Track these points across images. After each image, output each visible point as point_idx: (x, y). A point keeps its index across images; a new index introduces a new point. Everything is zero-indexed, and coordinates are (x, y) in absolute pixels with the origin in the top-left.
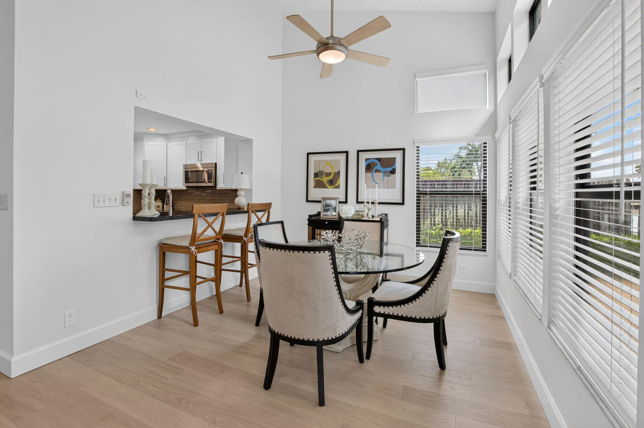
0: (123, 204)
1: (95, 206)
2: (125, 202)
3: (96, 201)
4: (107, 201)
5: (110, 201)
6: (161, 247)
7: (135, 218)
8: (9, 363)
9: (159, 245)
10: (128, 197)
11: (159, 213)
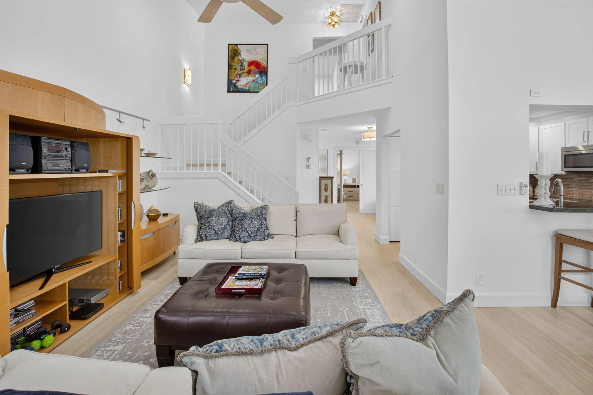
0: (521, 193)
1: (499, 194)
2: (523, 191)
3: (499, 190)
4: (508, 190)
5: (510, 190)
6: (558, 238)
7: (531, 207)
8: (445, 296)
9: (555, 235)
10: (525, 187)
11: (554, 204)
